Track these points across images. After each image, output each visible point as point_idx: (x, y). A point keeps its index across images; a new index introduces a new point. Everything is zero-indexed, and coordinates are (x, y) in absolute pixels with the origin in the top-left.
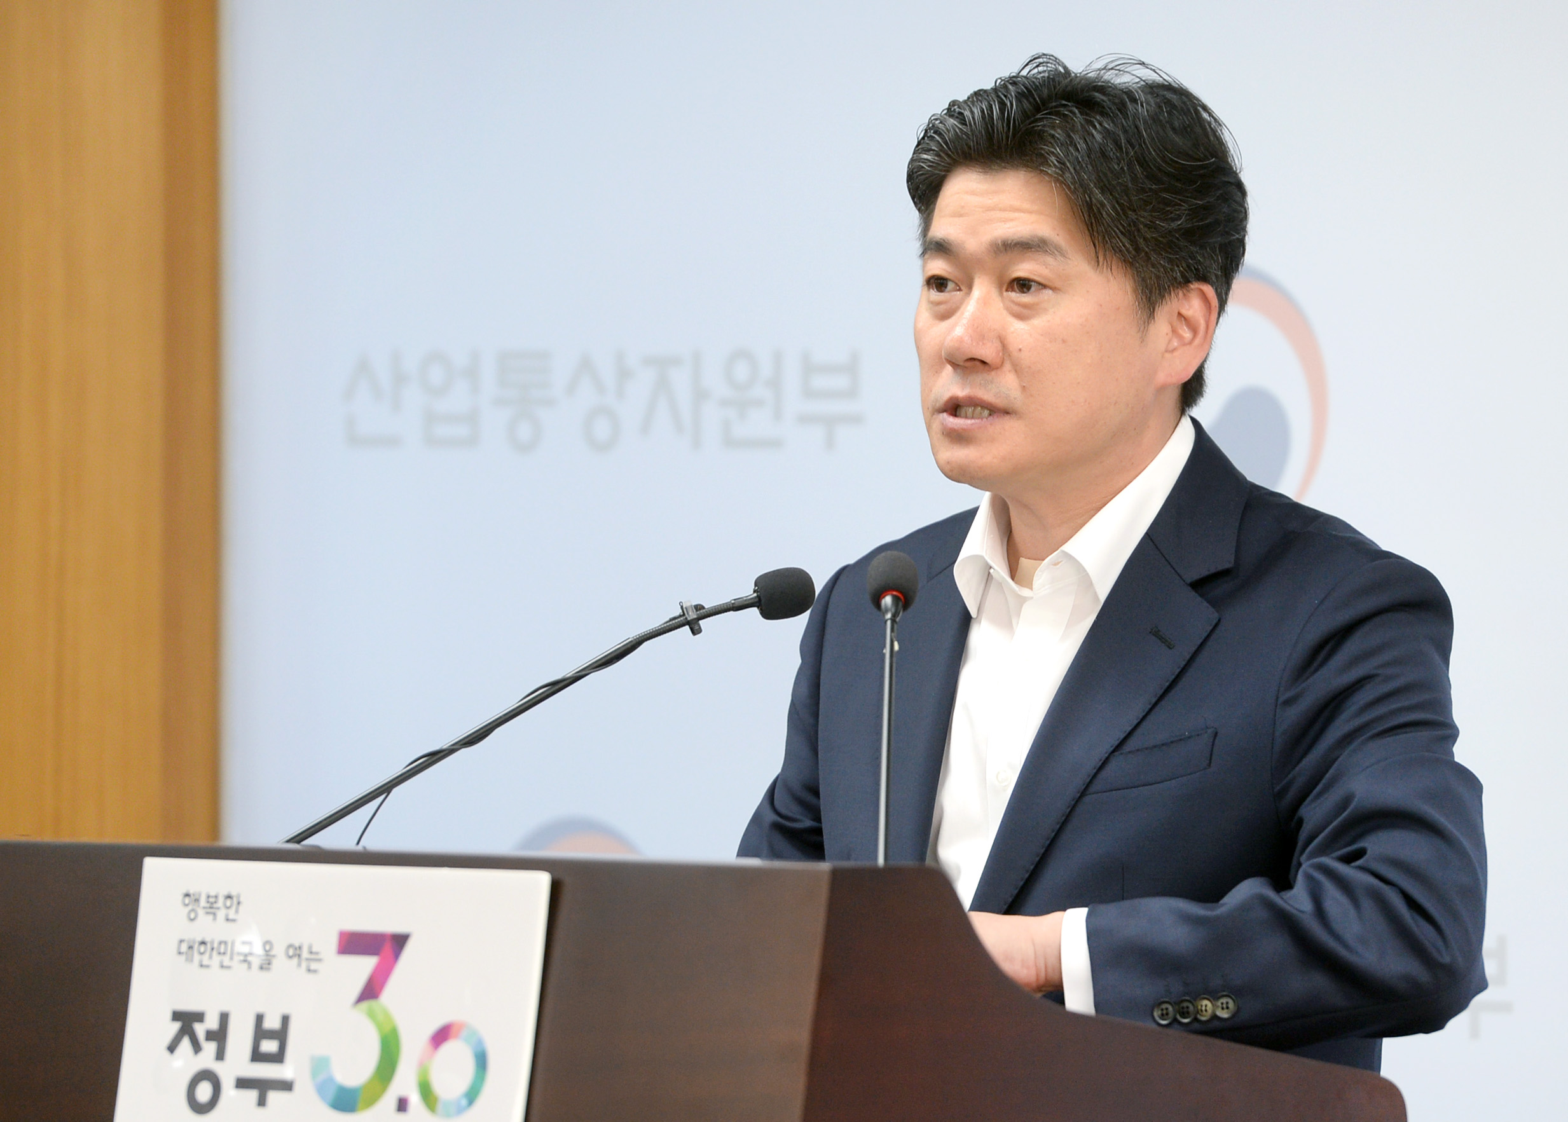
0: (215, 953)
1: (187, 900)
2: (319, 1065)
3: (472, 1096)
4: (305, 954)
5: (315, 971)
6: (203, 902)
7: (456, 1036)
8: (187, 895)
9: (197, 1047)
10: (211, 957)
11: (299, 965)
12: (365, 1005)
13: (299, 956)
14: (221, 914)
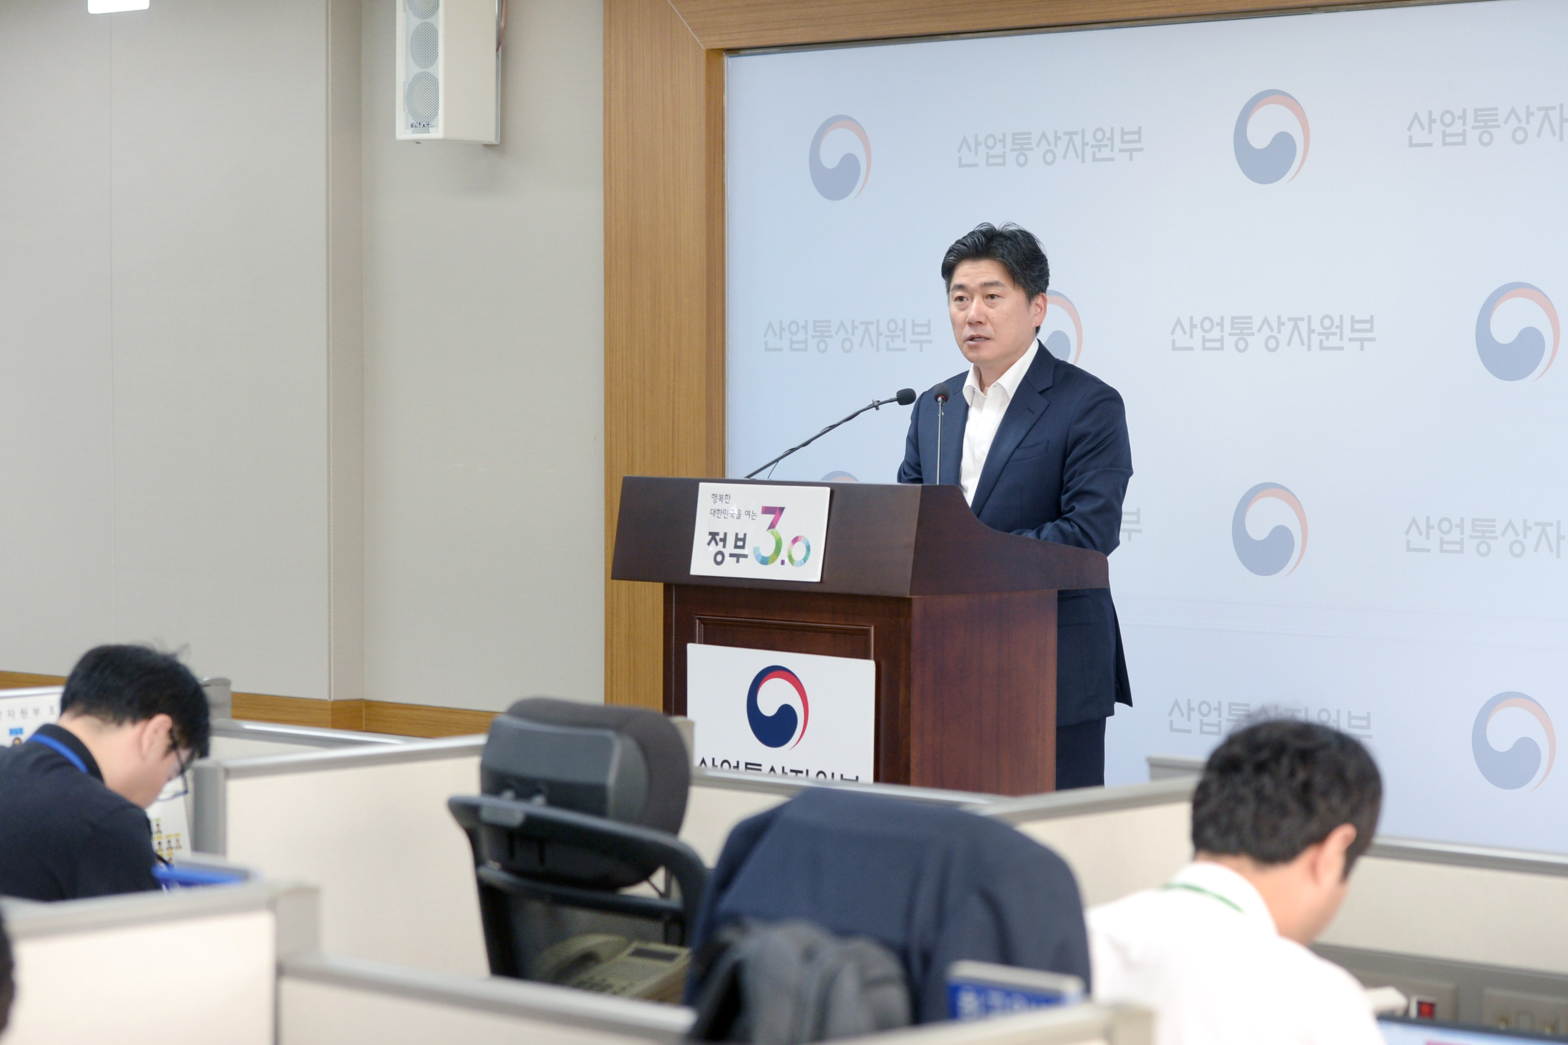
0: (722, 513)
1: (713, 496)
2: (756, 550)
3: (805, 560)
4: (751, 514)
5: (754, 519)
6: (718, 497)
7: (800, 541)
8: (713, 495)
9: (717, 544)
10: (721, 515)
11: (749, 517)
12: (770, 530)
13: (749, 514)
14: (724, 501)
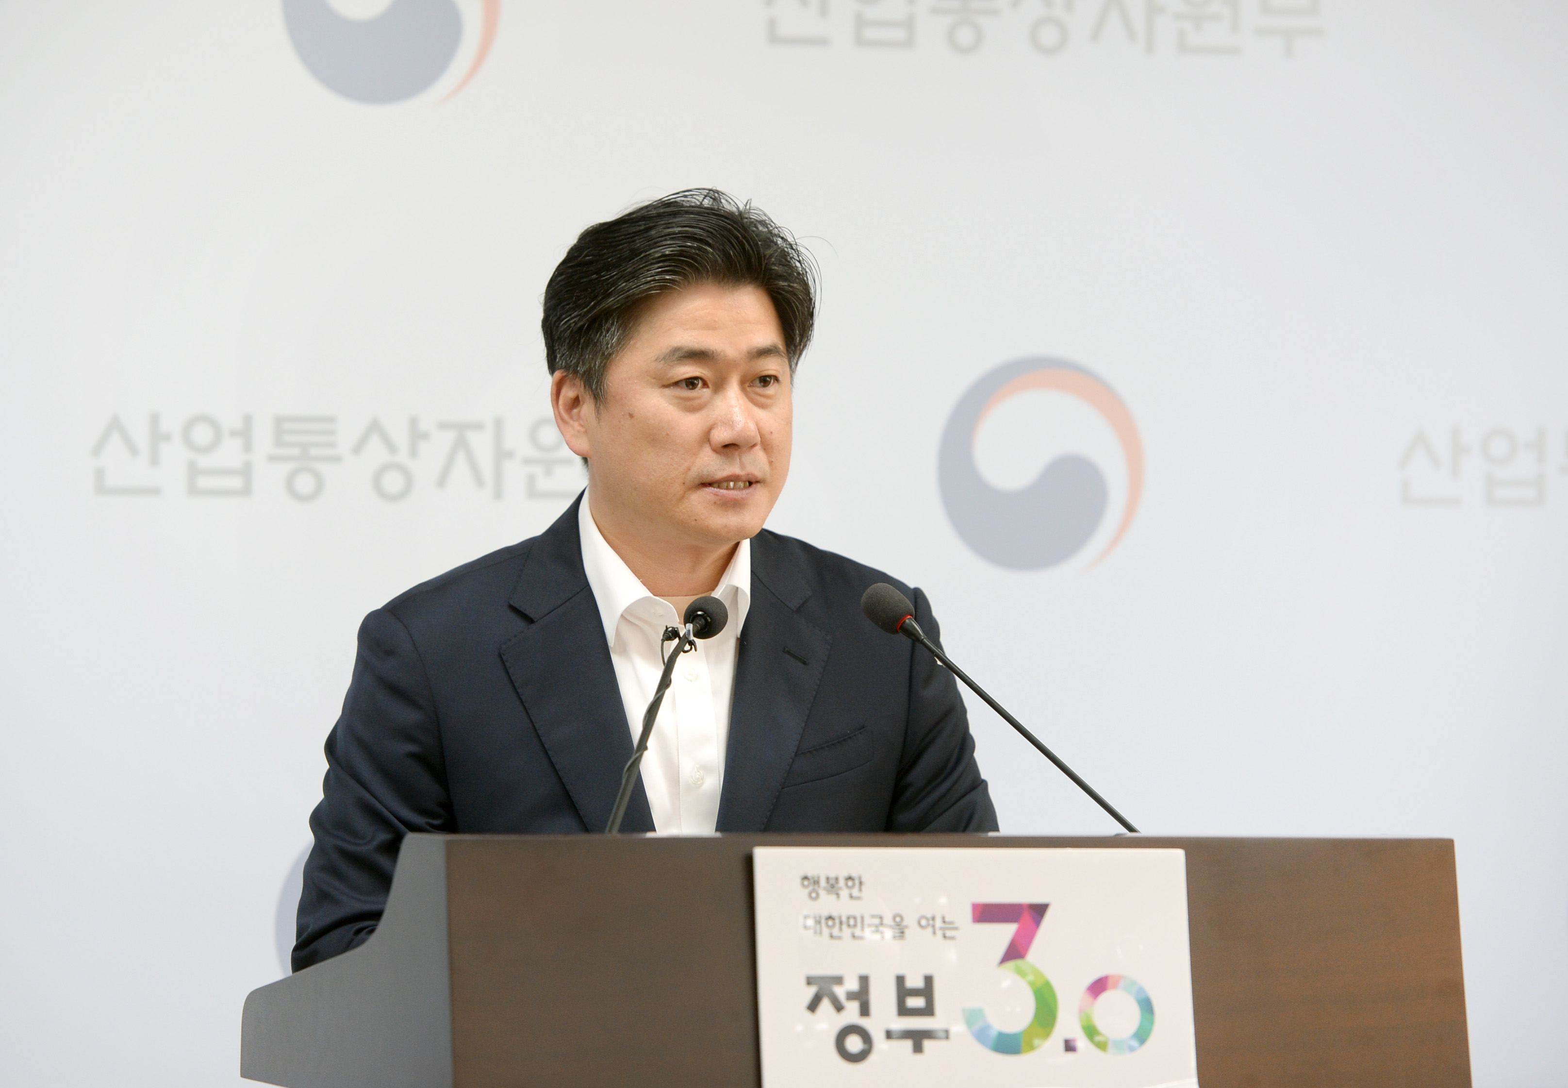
0: (844, 927)
1: (806, 883)
2: (972, 1017)
3: (1142, 1036)
4: (939, 923)
5: (952, 938)
6: (823, 883)
7: (1115, 987)
8: (805, 878)
9: (839, 1008)
10: (841, 929)
11: (934, 933)
12: (1011, 964)
13: (933, 926)
14: (844, 893)
